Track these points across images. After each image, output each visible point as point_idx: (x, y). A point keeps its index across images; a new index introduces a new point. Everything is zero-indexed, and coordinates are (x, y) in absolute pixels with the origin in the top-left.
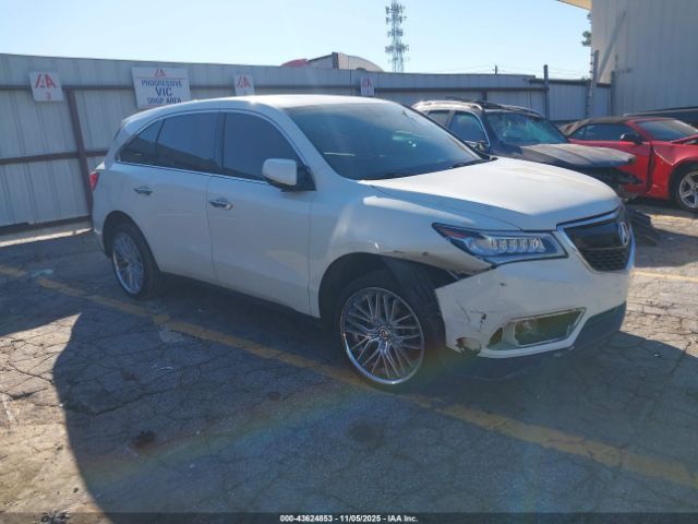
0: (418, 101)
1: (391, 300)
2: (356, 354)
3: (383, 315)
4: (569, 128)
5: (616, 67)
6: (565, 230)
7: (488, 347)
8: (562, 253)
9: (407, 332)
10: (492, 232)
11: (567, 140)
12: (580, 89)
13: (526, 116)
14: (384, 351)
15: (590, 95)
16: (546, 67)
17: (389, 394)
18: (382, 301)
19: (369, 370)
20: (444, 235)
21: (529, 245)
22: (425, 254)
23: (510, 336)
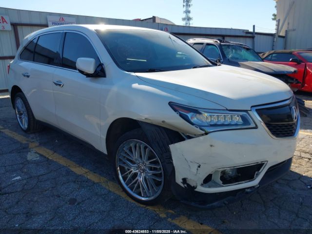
0: (190, 38)
1: (146, 148)
2: (124, 178)
3: (141, 156)
4: (264, 55)
5: (288, 28)
6: (256, 110)
7: (202, 185)
8: (254, 126)
9: (155, 169)
10: (207, 110)
11: (263, 60)
12: (270, 37)
13: (242, 47)
14: (141, 179)
15: (275, 40)
16: (254, 26)
17: (142, 206)
18: (140, 148)
19: (132, 190)
20: (175, 110)
21: (232, 119)
22: (163, 122)
23: (217, 178)
